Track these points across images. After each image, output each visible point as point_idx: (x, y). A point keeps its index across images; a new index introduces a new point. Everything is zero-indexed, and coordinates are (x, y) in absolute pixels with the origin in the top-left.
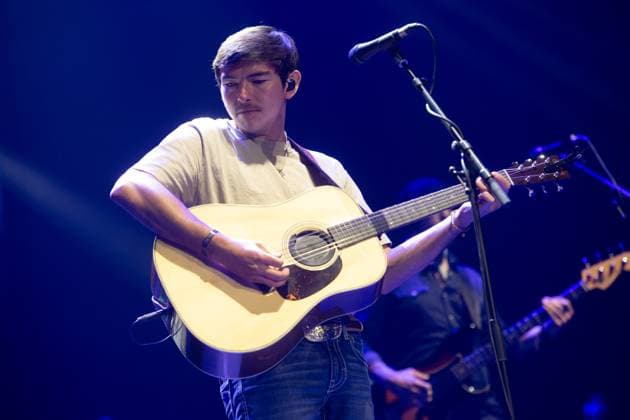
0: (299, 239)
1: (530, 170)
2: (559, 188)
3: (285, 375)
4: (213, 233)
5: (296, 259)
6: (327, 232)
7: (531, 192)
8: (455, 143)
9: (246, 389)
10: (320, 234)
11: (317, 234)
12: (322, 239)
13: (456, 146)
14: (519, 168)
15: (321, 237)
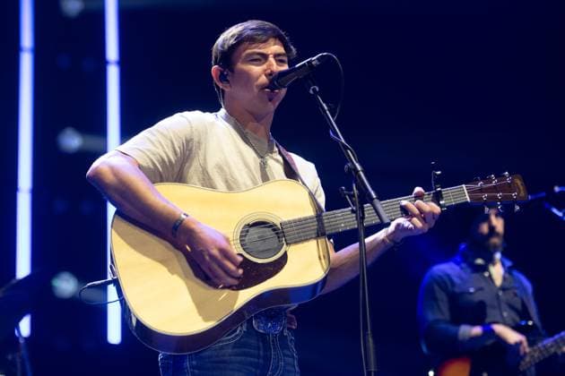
0: (251, 229)
1: (490, 188)
2: (517, 208)
4: (183, 217)
5: (244, 249)
6: (279, 226)
10: (272, 226)
11: (270, 227)
12: (273, 233)
13: (349, 168)
14: (479, 185)
15: (274, 230)
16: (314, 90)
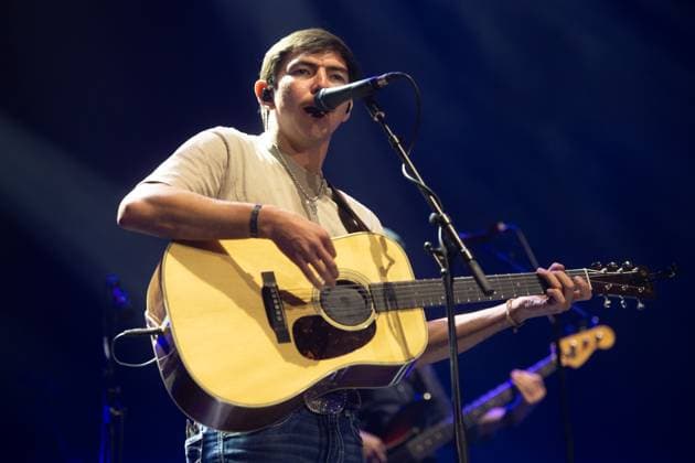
1: (612, 276)
2: (640, 305)
3: (280, 445)
5: (325, 311)
6: (367, 288)
7: (608, 302)
8: (433, 215)
9: (230, 451)
11: (357, 288)
12: (359, 295)
13: (435, 218)
14: (602, 271)
15: (364, 297)
16: (379, 117)
